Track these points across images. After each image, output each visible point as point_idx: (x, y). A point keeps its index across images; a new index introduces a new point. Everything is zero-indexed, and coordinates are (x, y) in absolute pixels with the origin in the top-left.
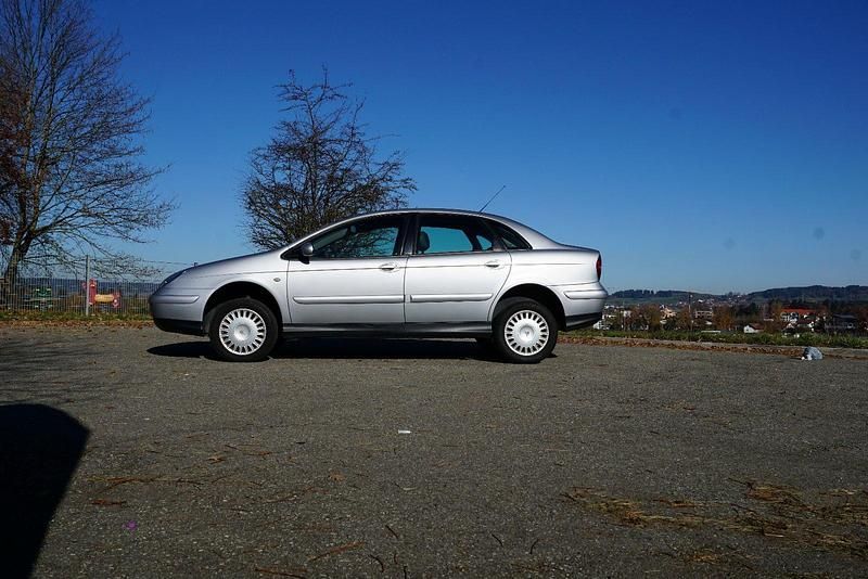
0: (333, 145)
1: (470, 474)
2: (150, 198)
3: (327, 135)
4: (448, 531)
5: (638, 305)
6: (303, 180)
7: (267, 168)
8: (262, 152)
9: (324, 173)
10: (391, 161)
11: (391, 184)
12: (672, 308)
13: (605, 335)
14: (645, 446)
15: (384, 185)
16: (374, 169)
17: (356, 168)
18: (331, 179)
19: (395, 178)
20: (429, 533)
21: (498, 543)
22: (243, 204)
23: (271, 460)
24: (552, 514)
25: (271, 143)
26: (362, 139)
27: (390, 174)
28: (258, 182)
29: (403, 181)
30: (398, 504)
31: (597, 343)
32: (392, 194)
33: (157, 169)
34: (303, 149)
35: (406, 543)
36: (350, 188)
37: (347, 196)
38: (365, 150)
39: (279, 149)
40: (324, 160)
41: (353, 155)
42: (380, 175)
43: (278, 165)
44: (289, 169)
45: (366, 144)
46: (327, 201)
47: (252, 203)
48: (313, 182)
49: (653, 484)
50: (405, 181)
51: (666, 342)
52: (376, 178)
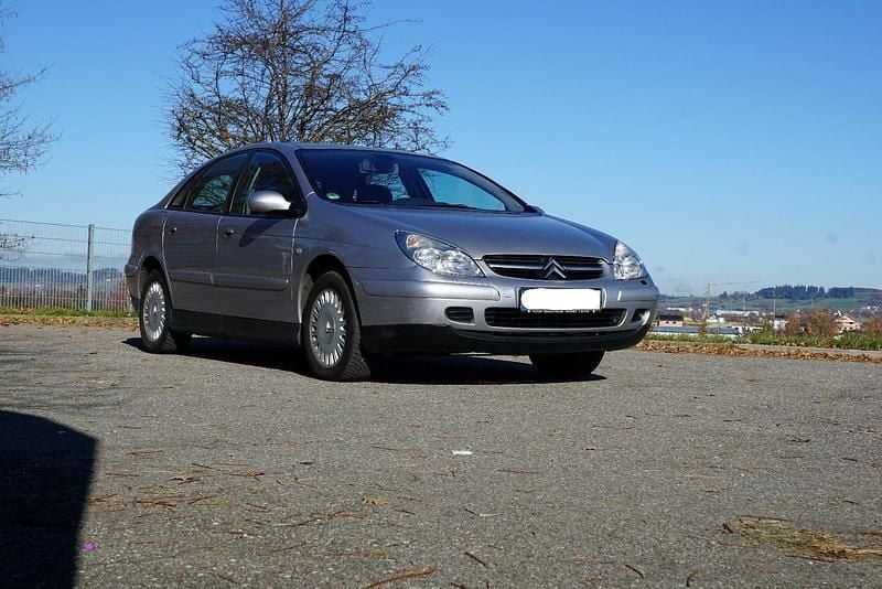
0: (316, 38)
1: (577, 501)
2: (13, 122)
3: (304, 20)
4: (558, 560)
5: (798, 310)
6: (264, 92)
7: (207, 73)
8: (198, 47)
9: (299, 82)
10: (408, 63)
11: (407, 101)
12: (855, 315)
13: (754, 342)
14: (839, 474)
15: (395, 101)
16: (379, 76)
17: (352, 73)
18: (310, 91)
19: (414, 89)
20: (532, 563)
21: (638, 576)
22: (168, 129)
23: (267, 481)
24: (709, 546)
25: (215, 32)
26: (361, 26)
27: (405, 83)
28: (192, 96)
29: (425, 95)
30: (476, 531)
31: (742, 353)
32: (406, 115)
33: (24, 76)
34: (266, 44)
35: (501, 572)
36: (340, 106)
37: (335, 120)
38: (365, 45)
39: (228, 44)
40: (299, 60)
41: (345, 52)
42: (389, 84)
43: (223, 68)
44: (242, 74)
45: (366, 36)
46: (302, 128)
47: (183, 127)
48: (281, 94)
49: (857, 515)
50: (429, 95)
51: (855, 352)
52: (383, 90)
